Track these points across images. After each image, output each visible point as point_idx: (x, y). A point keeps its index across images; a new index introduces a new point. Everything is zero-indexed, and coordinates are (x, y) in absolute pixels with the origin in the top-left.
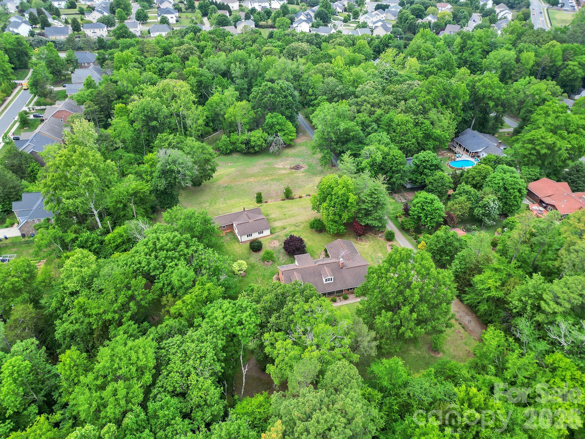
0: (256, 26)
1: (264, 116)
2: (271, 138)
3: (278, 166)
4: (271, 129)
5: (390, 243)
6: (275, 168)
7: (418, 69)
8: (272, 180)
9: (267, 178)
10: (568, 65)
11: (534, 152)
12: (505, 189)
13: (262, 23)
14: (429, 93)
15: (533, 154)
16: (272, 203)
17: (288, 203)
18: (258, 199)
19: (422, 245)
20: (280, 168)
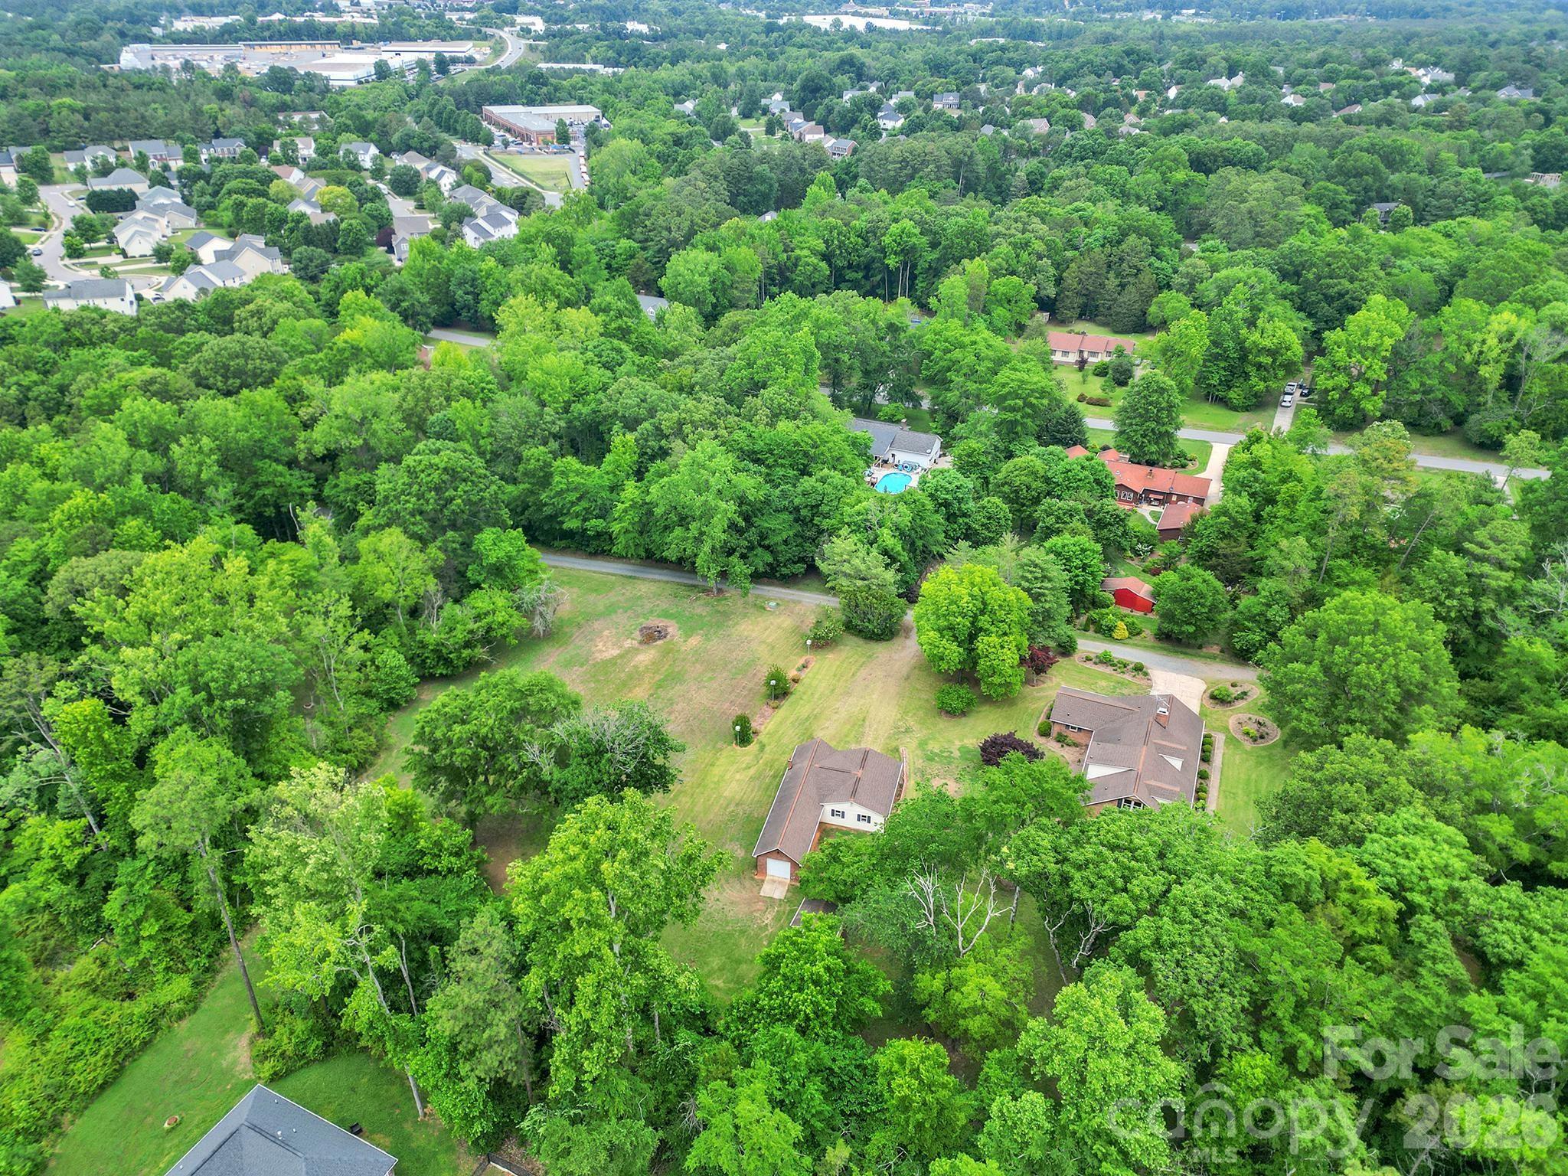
2: (528, 597)
3: (607, 656)
8: (660, 687)
9: (640, 692)
16: (771, 725)
17: (793, 707)
18: (744, 737)
19: (1121, 631)
20: (621, 656)
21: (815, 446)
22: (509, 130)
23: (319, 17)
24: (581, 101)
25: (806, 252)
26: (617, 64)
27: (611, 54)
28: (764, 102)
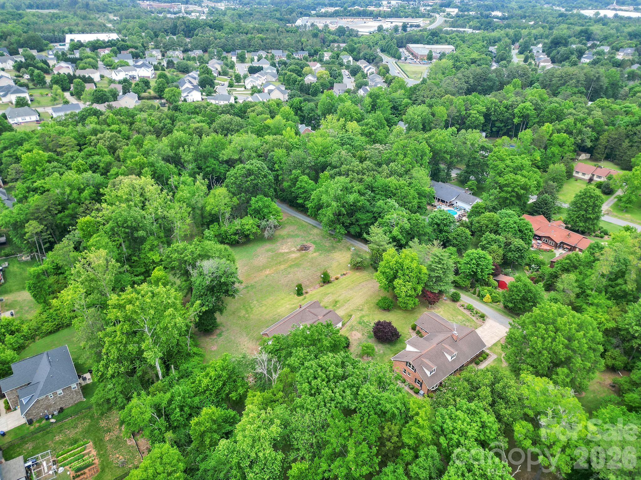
0: (140, 98)
1: (248, 201)
2: (264, 223)
3: (283, 251)
4: (259, 213)
5: (458, 303)
6: (283, 254)
7: (360, 131)
8: (290, 267)
9: (282, 267)
10: (470, 114)
11: (514, 194)
12: (520, 231)
13: (143, 95)
14: (405, 155)
15: (513, 196)
16: (314, 292)
17: (327, 288)
18: (300, 292)
19: (488, 298)
20: (287, 253)
21: (396, 189)
22: (412, 54)
23: (372, 8)
24: (449, 44)
25: (475, 112)
26: (479, 29)
27: (478, 25)
28: (532, 47)
